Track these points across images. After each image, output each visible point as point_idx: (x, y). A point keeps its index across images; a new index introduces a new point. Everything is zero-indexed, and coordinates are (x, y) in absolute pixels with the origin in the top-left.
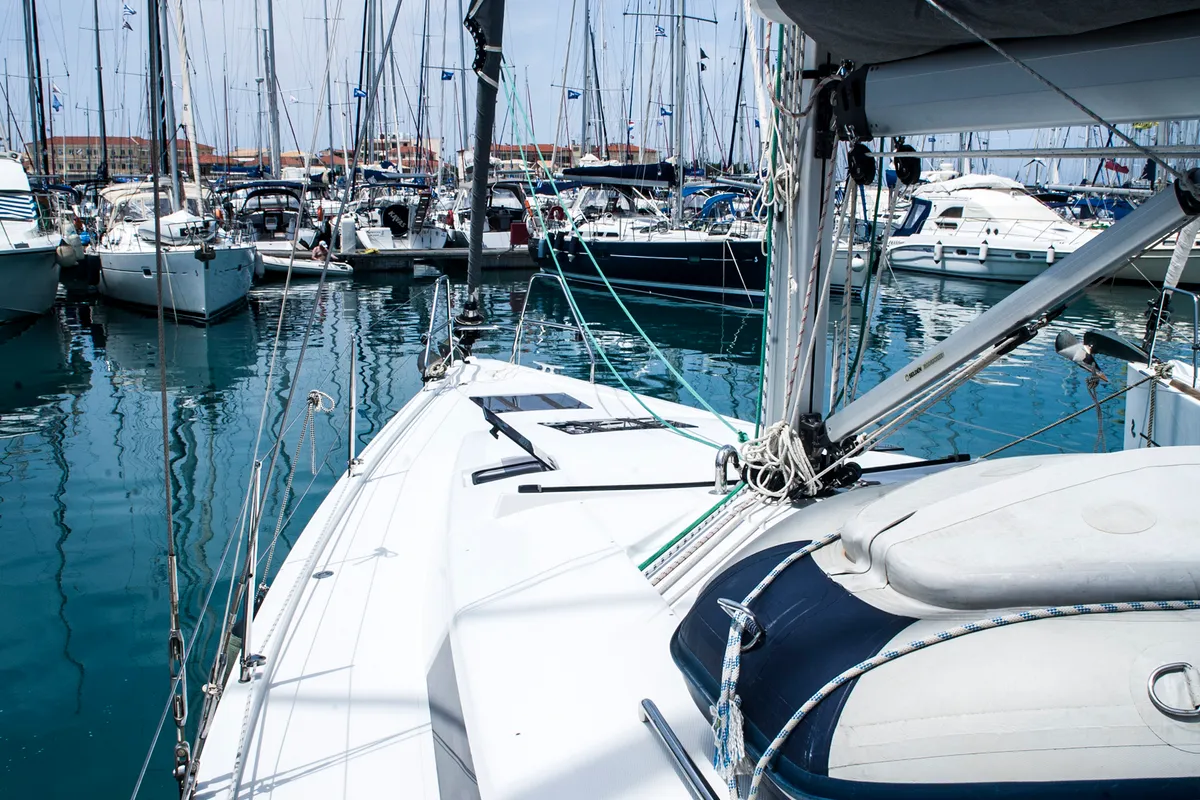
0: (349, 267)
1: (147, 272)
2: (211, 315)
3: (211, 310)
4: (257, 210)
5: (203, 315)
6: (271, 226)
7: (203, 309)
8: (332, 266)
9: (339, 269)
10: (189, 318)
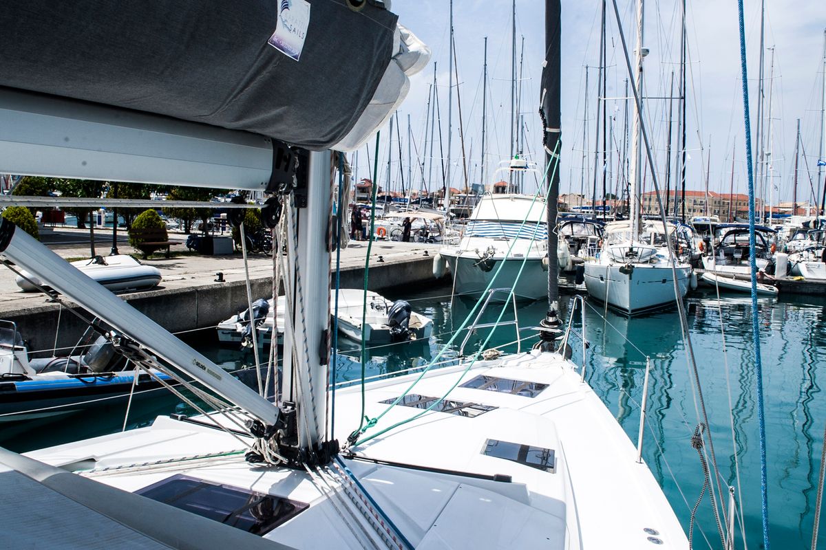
0: (776, 289)
1: (602, 279)
2: (632, 311)
3: (634, 308)
4: (732, 244)
5: (627, 311)
6: (738, 256)
7: (627, 307)
8: (761, 287)
9: (767, 289)
10: (616, 311)
